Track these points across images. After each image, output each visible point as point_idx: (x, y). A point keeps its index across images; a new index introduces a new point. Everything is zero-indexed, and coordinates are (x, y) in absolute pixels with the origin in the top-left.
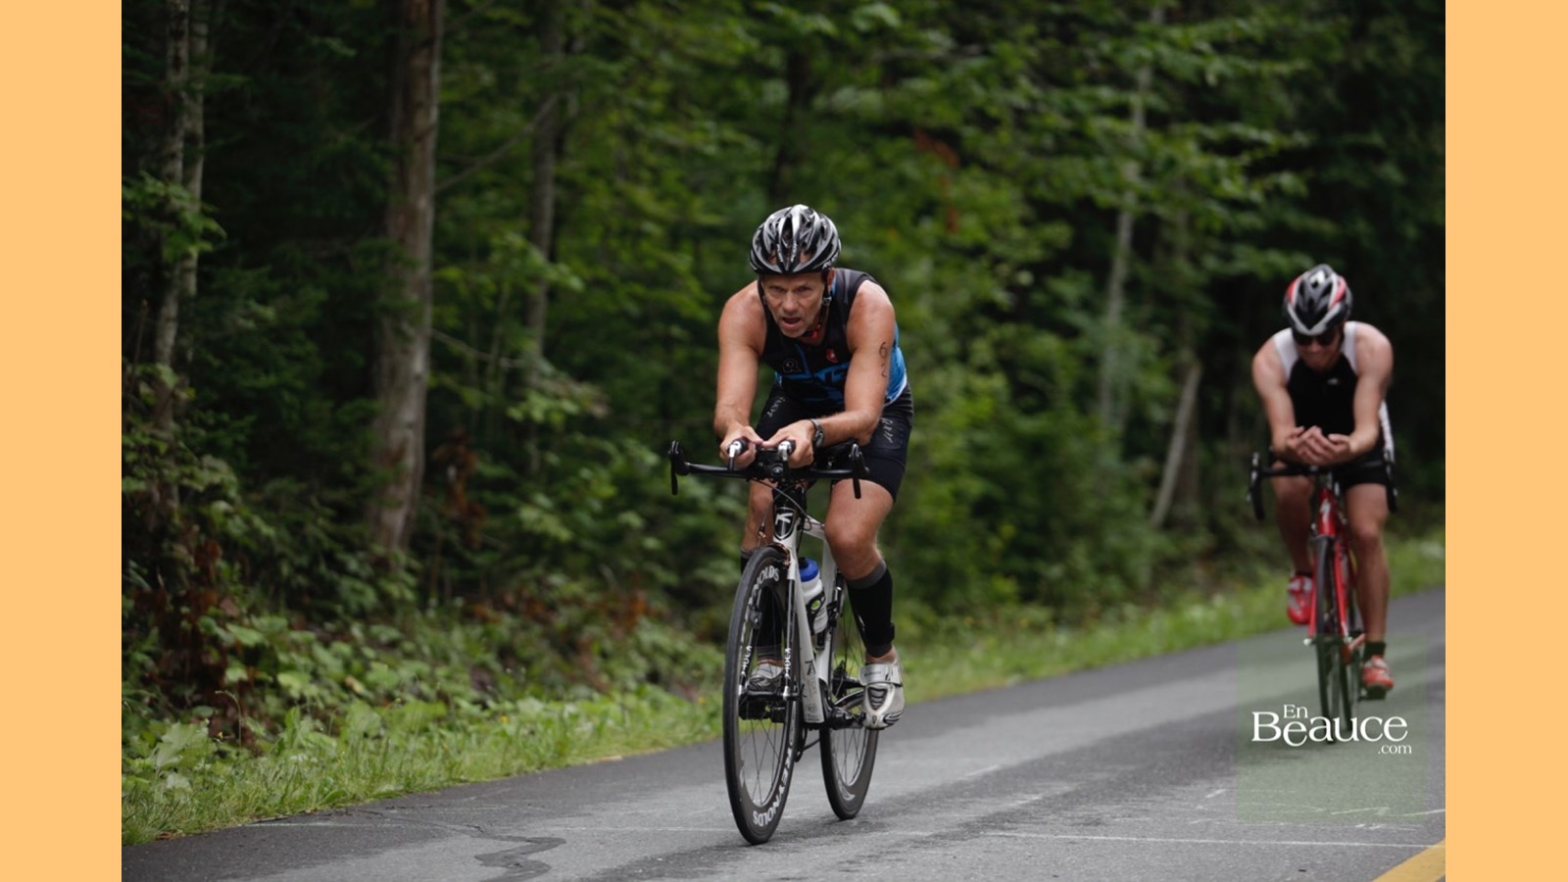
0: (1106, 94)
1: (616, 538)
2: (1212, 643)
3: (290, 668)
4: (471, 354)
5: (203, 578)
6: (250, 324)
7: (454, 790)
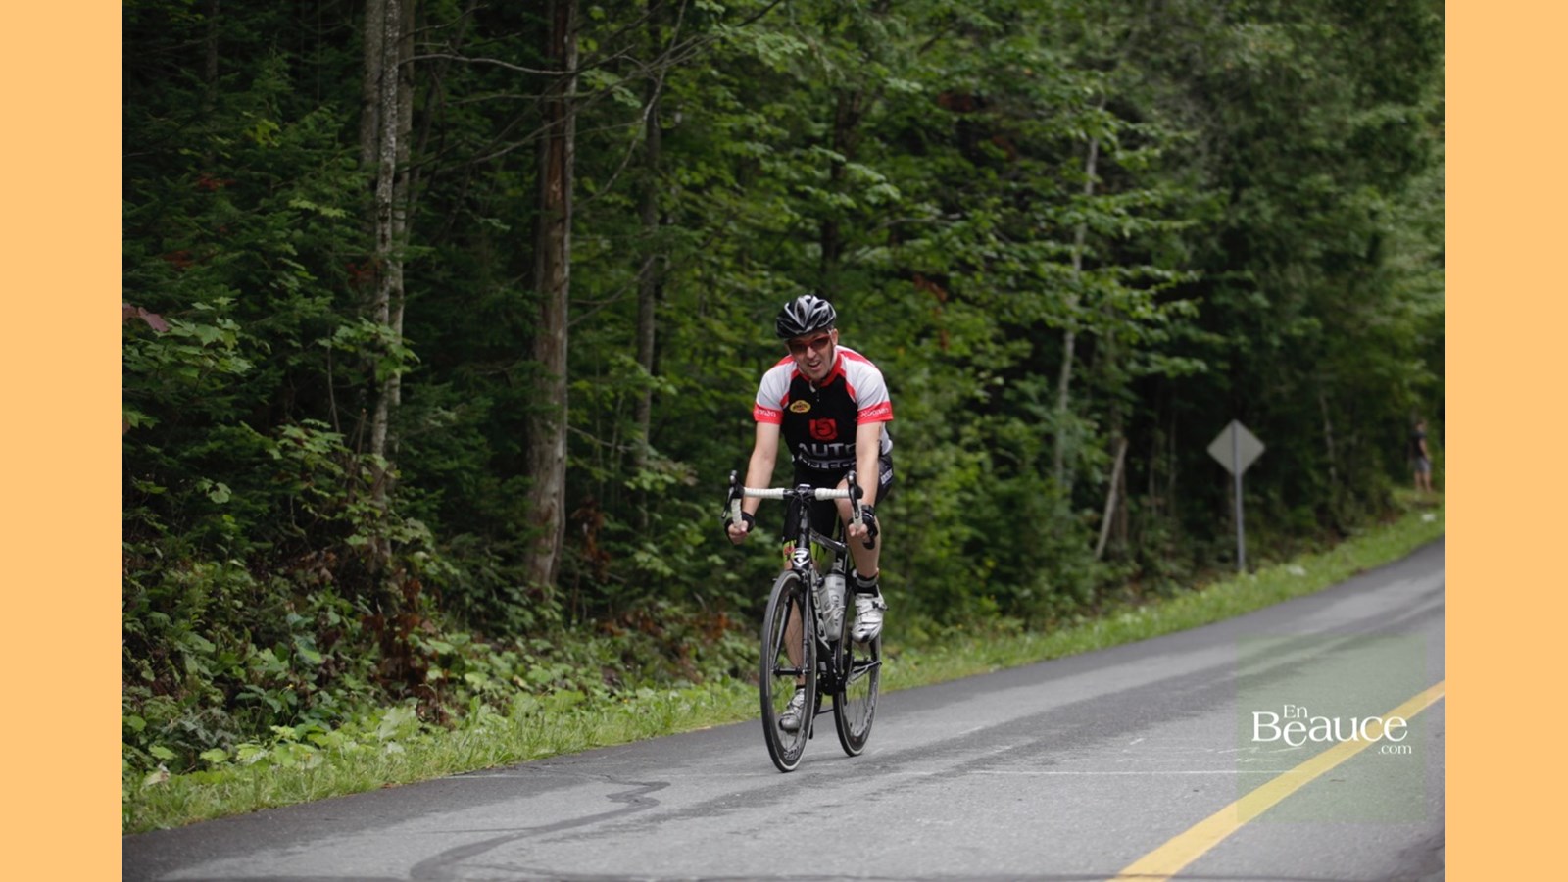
0: (1052, 246)
1: (705, 573)
2: (1138, 639)
3: (473, 669)
4: (597, 443)
5: (409, 606)
6: (439, 424)
7: (592, 750)
